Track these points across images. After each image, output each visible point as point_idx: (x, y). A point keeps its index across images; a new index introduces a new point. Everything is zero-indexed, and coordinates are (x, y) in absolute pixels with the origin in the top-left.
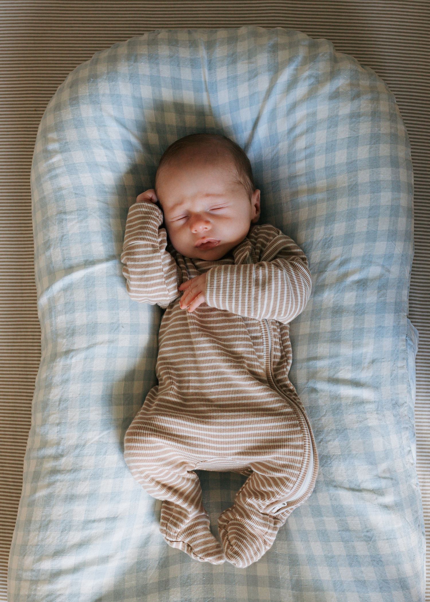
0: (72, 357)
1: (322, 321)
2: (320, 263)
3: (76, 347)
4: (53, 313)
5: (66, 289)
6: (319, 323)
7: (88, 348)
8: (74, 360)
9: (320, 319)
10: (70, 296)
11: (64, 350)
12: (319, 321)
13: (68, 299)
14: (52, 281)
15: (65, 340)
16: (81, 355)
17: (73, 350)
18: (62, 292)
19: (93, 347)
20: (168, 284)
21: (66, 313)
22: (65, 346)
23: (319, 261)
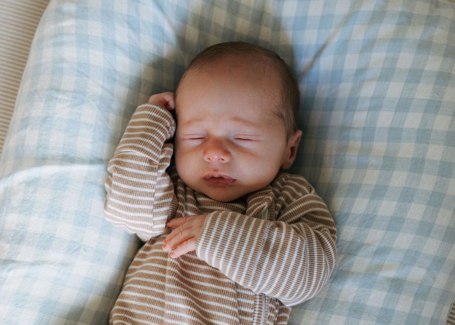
0: (10, 270)
1: (333, 316)
2: (351, 243)
3: (19, 258)
4: (5, 208)
5: (29, 183)
6: (330, 317)
7: (33, 264)
8: (11, 274)
9: (332, 313)
10: (32, 193)
11: (4, 258)
12: (330, 315)
13: (28, 196)
14: (17, 168)
15: (8, 246)
16: (22, 271)
17: (13, 261)
18: (24, 184)
19: (39, 264)
20: (155, 214)
21: (20, 212)
22: (6, 253)
23: (350, 240)
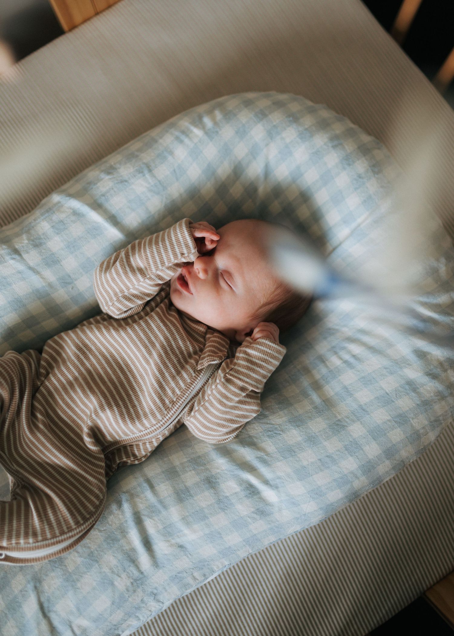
0: (13, 259)
1: (193, 472)
2: (250, 437)
3: (25, 256)
4: (47, 215)
5: (76, 213)
6: (190, 471)
7: (30, 268)
8: (12, 262)
9: (194, 469)
10: (72, 221)
11: (17, 247)
12: (191, 469)
13: (67, 221)
14: (77, 196)
15: (26, 241)
16: (20, 267)
17: (20, 255)
18: (72, 211)
19: (34, 272)
21: (53, 227)
22: (20, 245)
23: (251, 435)
